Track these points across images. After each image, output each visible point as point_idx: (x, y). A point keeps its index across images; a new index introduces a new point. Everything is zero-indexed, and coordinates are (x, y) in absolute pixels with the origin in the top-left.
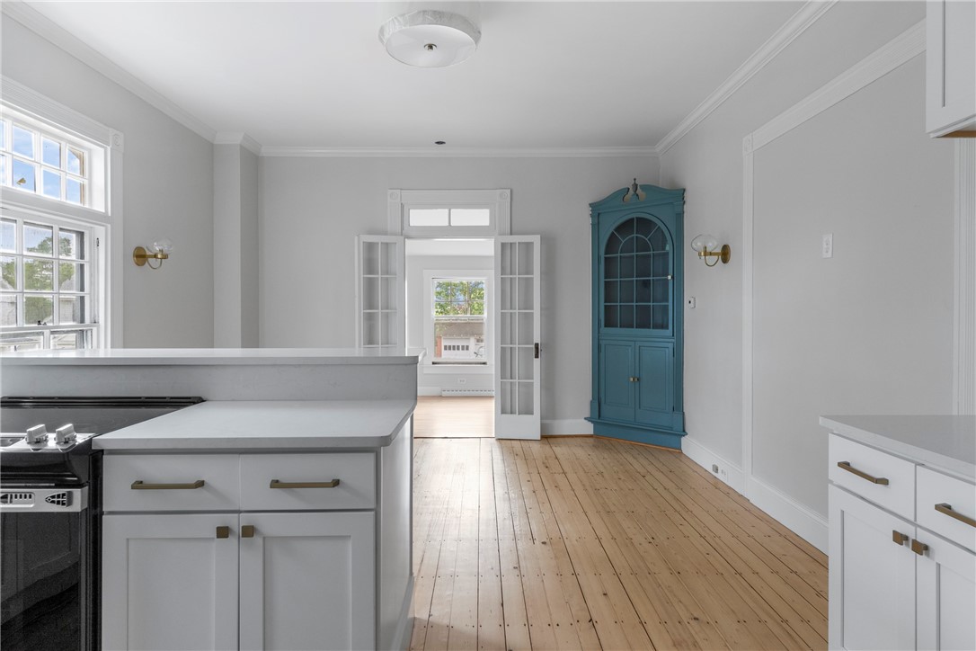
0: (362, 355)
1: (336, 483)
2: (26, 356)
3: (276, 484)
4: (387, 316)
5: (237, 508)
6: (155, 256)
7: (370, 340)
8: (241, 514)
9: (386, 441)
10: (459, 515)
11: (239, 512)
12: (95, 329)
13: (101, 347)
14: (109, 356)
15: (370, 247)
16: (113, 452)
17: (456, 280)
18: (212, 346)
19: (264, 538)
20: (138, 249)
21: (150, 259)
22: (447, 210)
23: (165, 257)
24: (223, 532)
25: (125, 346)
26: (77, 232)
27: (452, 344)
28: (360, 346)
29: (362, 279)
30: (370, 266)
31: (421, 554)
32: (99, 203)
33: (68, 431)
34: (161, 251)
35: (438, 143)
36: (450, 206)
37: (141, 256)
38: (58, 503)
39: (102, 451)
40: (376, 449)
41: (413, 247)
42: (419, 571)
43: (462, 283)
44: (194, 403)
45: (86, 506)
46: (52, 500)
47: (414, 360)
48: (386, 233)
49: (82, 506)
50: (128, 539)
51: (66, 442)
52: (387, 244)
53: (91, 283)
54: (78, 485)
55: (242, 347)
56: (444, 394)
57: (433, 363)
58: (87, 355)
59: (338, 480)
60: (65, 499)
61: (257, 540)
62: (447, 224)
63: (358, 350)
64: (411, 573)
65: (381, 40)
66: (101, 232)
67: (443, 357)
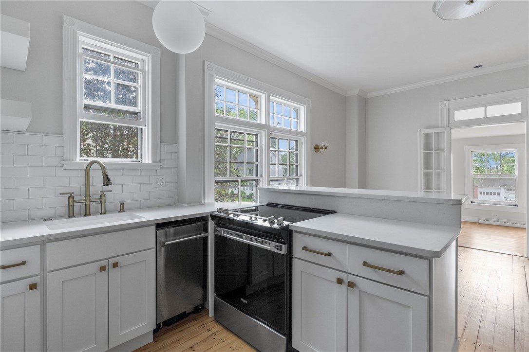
0: (422, 197)
1: (401, 273)
2: (280, 188)
3: (365, 264)
4: (439, 174)
5: (346, 271)
6: (322, 148)
7: (428, 186)
8: (348, 275)
9: (438, 254)
10: (496, 306)
11: (348, 273)
12: (301, 178)
13: (303, 187)
14: (306, 190)
15: (427, 136)
16: (297, 232)
17: (489, 152)
18: (345, 187)
19: (360, 291)
20: (316, 145)
21: (320, 150)
22: (483, 108)
23: (326, 148)
24: (340, 281)
25: (311, 185)
26: (296, 141)
27: (486, 191)
28: (421, 191)
29: (422, 153)
30: (427, 146)
31: (464, 323)
32: (302, 128)
33: (281, 220)
34: (324, 145)
35: (476, 67)
36: (486, 105)
37: (317, 148)
38: (277, 249)
39: (293, 230)
40: (430, 258)
41: (457, 133)
42: (463, 335)
43: (494, 154)
44: (332, 213)
45: (286, 253)
46: (276, 247)
47: (460, 202)
48: (438, 127)
49: (285, 252)
50: (301, 271)
51: (280, 225)
52: (438, 133)
53: (300, 160)
54: (284, 243)
55: (359, 188)
56: (480, 222)
57: (472, 202)
58: (299, 189)
59: (403, 271)
60: (279, 248)
61: (356, 291)
62: (483, 116)
63: (419, 193)
64: (456, 337)
65: (434, 11)
66: (303, 140)
67: (478, 199)
